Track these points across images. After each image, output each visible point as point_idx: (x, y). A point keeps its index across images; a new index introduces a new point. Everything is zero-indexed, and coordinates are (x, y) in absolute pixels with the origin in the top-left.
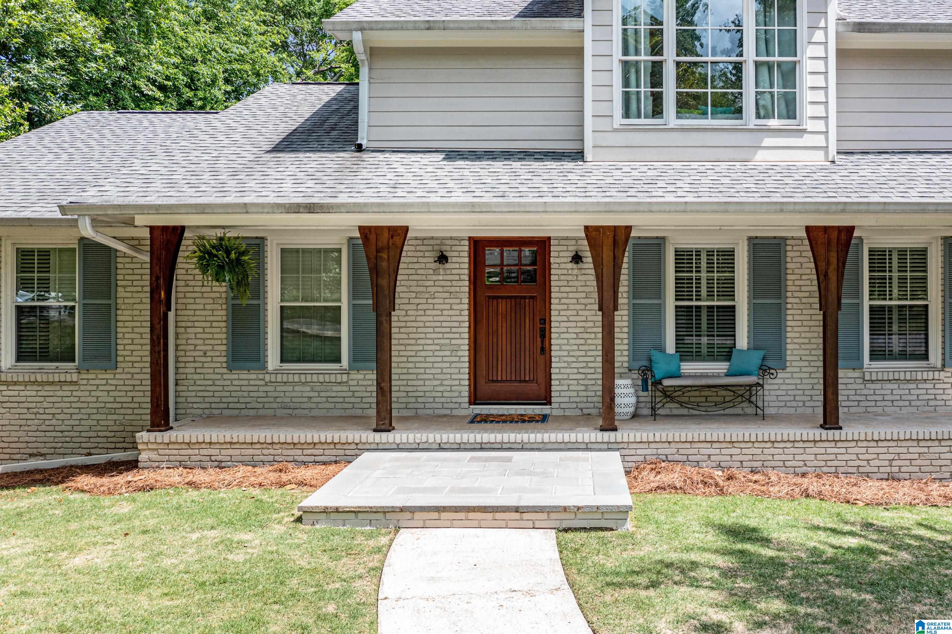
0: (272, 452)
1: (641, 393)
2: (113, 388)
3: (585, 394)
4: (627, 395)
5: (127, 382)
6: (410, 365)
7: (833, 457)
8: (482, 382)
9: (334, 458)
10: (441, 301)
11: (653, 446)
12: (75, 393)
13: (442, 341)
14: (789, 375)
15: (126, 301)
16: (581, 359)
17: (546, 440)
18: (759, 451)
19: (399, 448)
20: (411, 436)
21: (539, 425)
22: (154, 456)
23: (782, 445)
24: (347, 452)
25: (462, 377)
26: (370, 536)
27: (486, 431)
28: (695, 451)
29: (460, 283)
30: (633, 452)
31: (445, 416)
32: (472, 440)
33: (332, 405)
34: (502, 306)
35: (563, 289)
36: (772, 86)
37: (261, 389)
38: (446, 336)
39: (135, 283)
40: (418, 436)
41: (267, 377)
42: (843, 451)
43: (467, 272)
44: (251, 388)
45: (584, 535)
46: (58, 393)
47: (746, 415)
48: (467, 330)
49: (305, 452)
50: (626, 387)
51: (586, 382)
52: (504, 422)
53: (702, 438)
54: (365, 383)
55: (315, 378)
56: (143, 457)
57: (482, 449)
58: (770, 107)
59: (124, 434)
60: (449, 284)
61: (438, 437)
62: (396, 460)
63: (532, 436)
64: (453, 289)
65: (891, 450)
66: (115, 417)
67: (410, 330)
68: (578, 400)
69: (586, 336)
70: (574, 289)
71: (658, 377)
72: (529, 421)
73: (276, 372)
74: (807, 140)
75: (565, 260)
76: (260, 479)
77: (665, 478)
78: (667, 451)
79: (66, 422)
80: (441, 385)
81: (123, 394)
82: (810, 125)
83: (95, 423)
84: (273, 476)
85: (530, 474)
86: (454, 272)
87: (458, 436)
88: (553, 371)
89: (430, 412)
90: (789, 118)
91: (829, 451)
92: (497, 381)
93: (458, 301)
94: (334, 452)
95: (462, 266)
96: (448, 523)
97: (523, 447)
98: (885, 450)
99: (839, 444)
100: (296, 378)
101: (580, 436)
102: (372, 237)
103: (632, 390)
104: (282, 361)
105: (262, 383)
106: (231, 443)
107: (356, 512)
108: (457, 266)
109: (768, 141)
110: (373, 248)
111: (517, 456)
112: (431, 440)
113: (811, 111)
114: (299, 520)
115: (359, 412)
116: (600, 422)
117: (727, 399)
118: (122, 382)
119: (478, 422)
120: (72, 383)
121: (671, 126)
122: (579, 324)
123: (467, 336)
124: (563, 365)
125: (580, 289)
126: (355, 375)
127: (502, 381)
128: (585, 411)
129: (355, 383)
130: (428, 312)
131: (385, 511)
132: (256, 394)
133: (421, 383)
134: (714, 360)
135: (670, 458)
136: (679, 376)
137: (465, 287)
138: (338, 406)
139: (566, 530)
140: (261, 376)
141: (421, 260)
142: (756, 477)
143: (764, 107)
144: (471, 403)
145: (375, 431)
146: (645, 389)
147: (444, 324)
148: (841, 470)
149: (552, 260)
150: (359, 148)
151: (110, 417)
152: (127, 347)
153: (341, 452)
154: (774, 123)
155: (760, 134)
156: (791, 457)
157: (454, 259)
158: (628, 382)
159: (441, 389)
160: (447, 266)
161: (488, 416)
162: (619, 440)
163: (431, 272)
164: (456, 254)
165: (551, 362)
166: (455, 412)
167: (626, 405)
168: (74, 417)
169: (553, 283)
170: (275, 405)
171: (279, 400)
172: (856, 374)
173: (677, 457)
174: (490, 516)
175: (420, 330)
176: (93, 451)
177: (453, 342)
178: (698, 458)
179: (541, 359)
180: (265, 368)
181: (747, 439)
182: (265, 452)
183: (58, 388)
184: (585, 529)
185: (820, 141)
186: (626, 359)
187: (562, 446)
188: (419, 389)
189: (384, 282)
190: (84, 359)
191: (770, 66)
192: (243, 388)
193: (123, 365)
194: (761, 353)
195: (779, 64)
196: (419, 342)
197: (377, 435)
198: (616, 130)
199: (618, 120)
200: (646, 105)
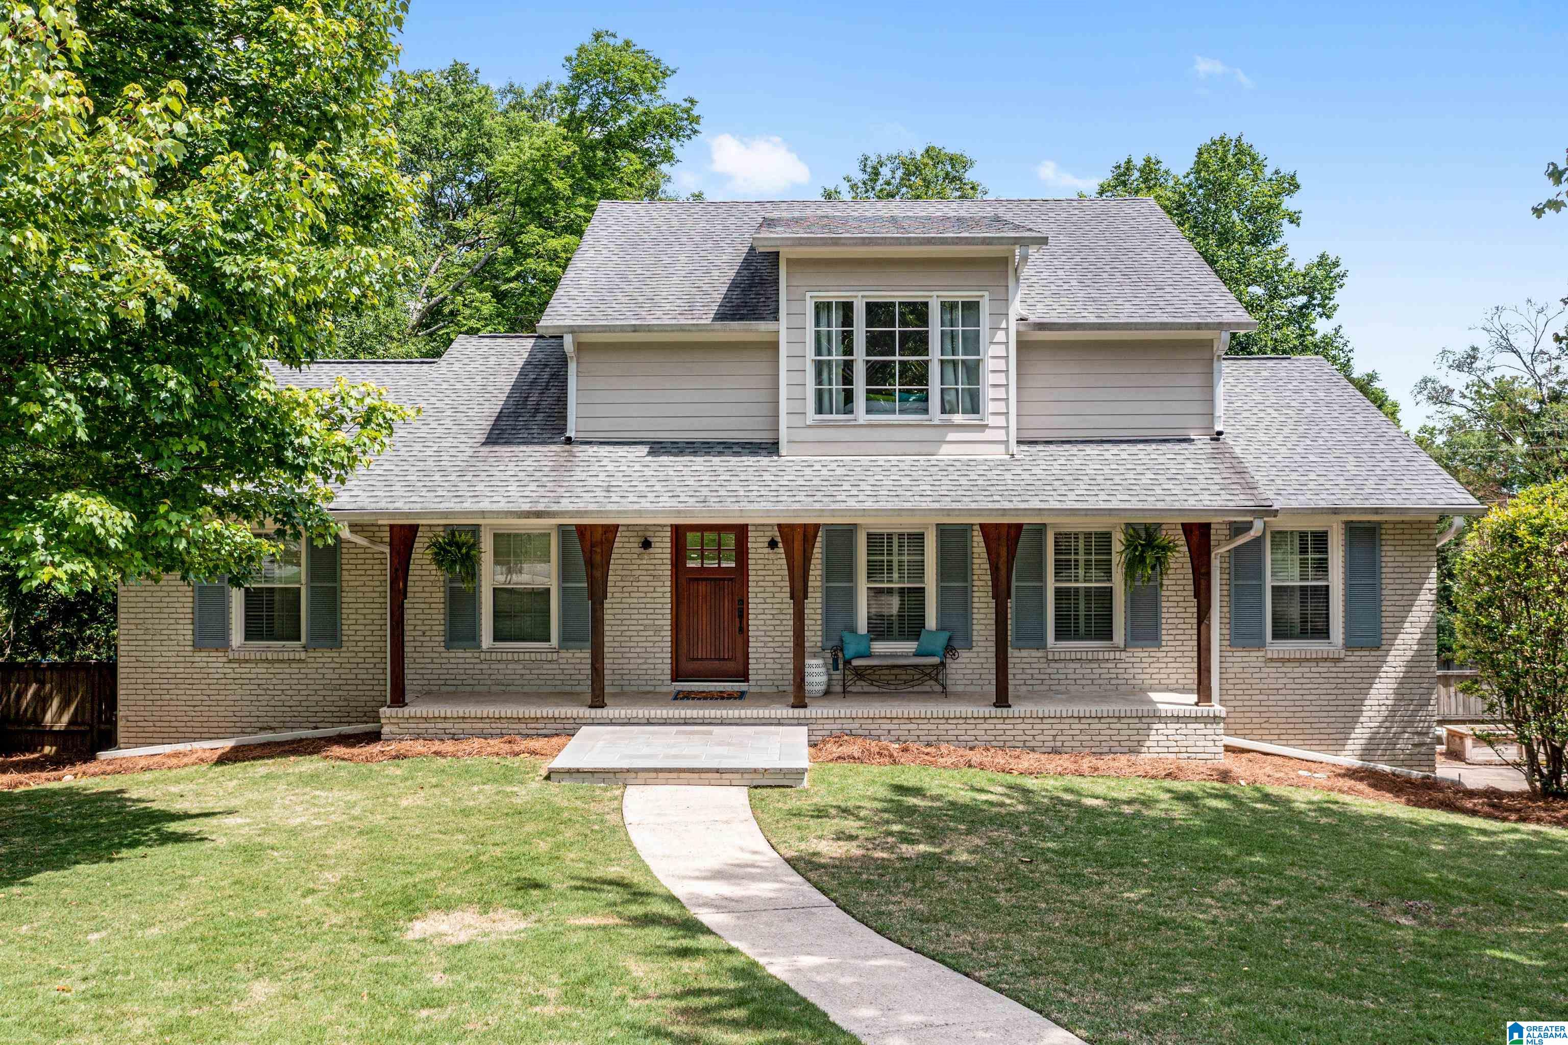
0: (499, 725)
1: (832, 672)
2: (338, 666)
3: (781, 672)
4: (818, 674)
5: (351, 660)
6: (616, 644)
7: (1001, 732)
8: (683, 659)
9: (554, 732)
10: (645, 584)
11: (838, 721)
12: (303, 671)
13: (646, 622)
14: (975, 655)
15: (351, 584)
16: (777, 639)
17: (743, 716)
18: (934, 727)
19: (611, 723)
20: (623, 712)
21: (738, 702)
22: (395, 729)
23: (955, 721)
24: (567, 726)
25: (664, 655)
26: (605, 790)
27: (689, 707)
28: (877, 726)
29: (663, 567)
30: (820, 727)
31: (649, 692)
32: (677, 716)
33: (543, 682)
34: (702, 588)
35: (760, 573)
36: (957, 383)
37: (477, 666)
38: (650, 617)
39: (359, 567)
40: (629, 711)
41: (483, 656)
42: (1011, 727)
43: (669, 556)
44: (467, 666)
45: (769, 790)
46: (287, 671)
47: (933, 692)
48: (669, 611)
49: (529, 726)
50: (817, 666)
51: (782, 661)
52: (705, 698)
53: (883, 715)
54: (574, 661)
55: (527, 656)
56: (386, 730)
57: (685, 724)
58: (954, 401)
59: (348, 709)
60: (652, 567)
61: (646, 712)
62: (614, 732)
63: (730, 712)
64: (656, 573)
65: (1055, 726)
66: (340, 693)
67: (616, 611)
68: (773, 677)
69: (782, 617)
70: (770, 573)
71: (847, 657)
72: (729, 698)
73: (490, 651)
74: (988, 435)
75: (762, 545)
76: (496, 749)
77: (845, 750)
78: (851, 726)
79: (294, 698)
80: (646, 663)
81: (347, 671)
82: (991, 421)
83: (321, 698)
84: (507, 747)
85: (729, 744)
86: (657, 556)
87: (665, 712)
88: (750, 650)
89: (635, 689)
90: (974, 413)
91: (998, 727)
92: (698, 659)
93: (661, 584)
94: (555, 726)
95: (665, 551)
96: (664, 781)
97: (722, 722)
98: (1049, 726)
99: (1007, 721)
100: (510, 656)
101: (773, 712)
102: (588, 534)
103: (823, 670)
104: (495, 639)
105: (478, 661)
106: (464, 718)
107: (593, 772)
108: (660, 551)
109: (952, 436)
110: (588, 543)
111: (716, 729)
112: (641, 716)
113: (991, 407)
114: (548, 778)
115: (568, 689)
116: (792, 700)
117: (916, 677)
118: (346, 660)
119: (682, 699)
120: (300, 661)
121: (861, 422)
122: (776, 606)
123: (669, 617)
124: (759, 644)
125: (776, 573)
126: (565, 654)
127: (702, 659)
128: (781, 688)
129: (565, 661)
130: (633, 595)
131: (615, 772)
132: (471, 672)
133: (627, 661)
134: (904, 640)
135: (854, 732)
136: (870, 656)
137: (666, 570)
138: (548, 682)
139: (756, 787)
140: (476, 655)
141: (627, 545)
142: (929, 750)
143: (949, 402)
144: (673, 680)
145: (591, 707)
146: (836, 668)
147: (648, 606)
148: (1008, 744)
149: (750, 545)
150: (569, 441)
151: (335, 693)
152: (352, 627)
153: (561, 726)
154: (958, 418)
155: (944, 430)
156: (963, 732)
157: (658, 545)
158: (820, 662)
159: (645, 667)
160: (651, 550)
161: (690, 692)
162: (808, 716)
163: (636, 556)
164: (659, 539)
165: (748, 641)
166: (658, 689)
167: (818, 684)
168: (302, 693)
169: (750, 567)
170: (489, 682)
171: (493, 677)
172: (1040, 654)
173: (860, 732)
174: (696, 776)
175: (625, 611)
176: (319, 725)
177: (657, 622)
178: (879, 732)
179: (739, 639)
180: (479, 647)
181: (923, 716)
182: (493, 725)
183: (287, 665)
184: (771, 786)
185: (1001, 435)
186: (820, 639)
187: (758, 721)
188: (625, 666)
189: (598, 574)
190: (312, 637)
191: (954, 363)
192: (460, 666)
193: (348, 644)
194: (946, 635)
195: (963, 361)
196: (625, 622)
197: (593, 711)
198: (810, 427)
199: (812, 416)
200: (838, 399)
